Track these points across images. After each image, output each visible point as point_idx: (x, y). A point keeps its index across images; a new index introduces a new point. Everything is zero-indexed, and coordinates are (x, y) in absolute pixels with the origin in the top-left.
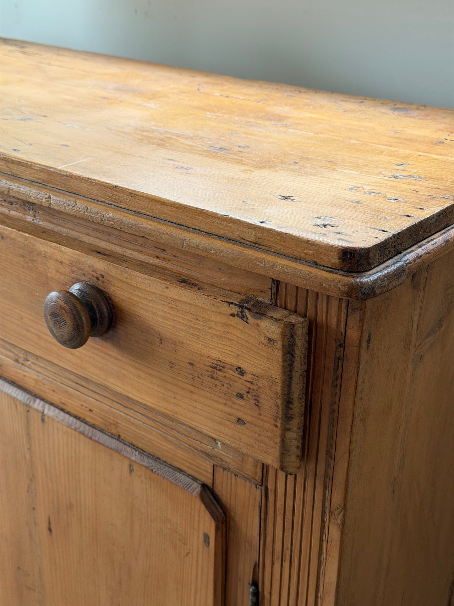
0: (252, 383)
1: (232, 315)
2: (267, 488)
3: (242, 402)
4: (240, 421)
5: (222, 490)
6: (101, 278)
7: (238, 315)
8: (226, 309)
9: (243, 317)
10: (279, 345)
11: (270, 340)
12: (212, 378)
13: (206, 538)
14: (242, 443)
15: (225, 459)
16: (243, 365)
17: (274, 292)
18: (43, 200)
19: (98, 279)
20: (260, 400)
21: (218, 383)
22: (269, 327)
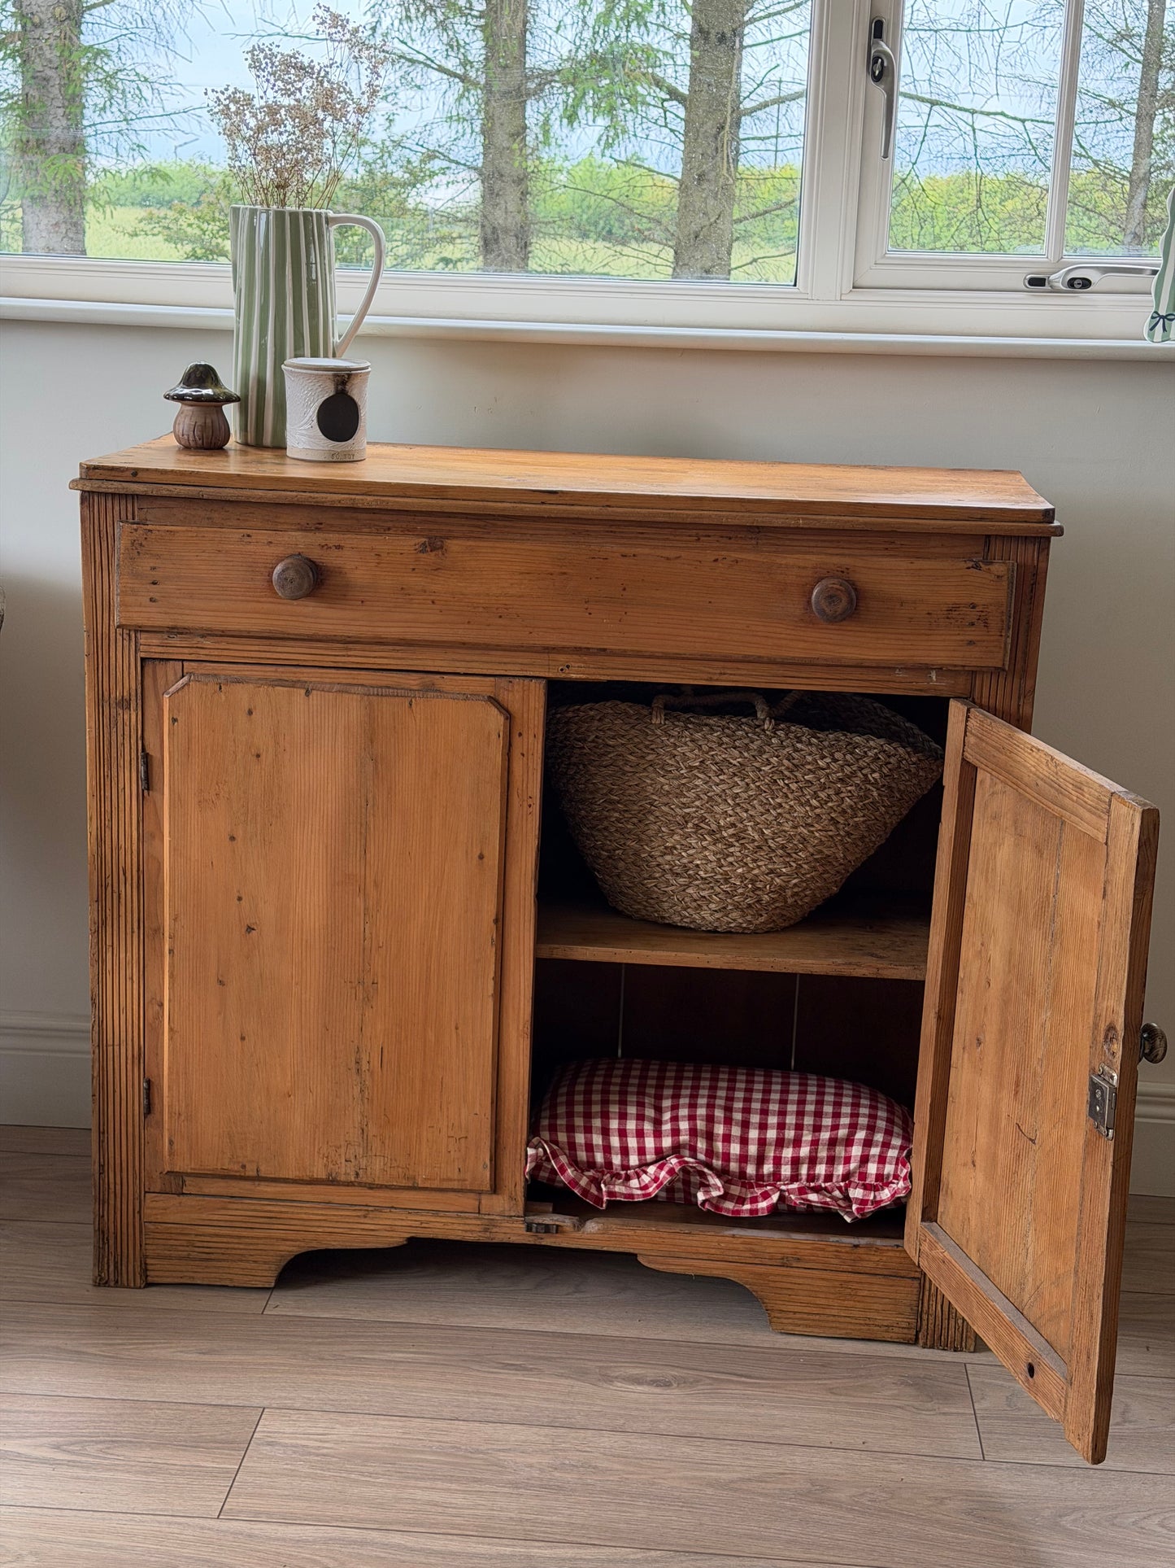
0: (982, 612)
1: (968, 568)
2: (974, 699)
3: (973, 628)
4: (971, 643)
6: (845, 571)
7: (973, 567)
8: (963, 565)
9: (977, 567)
10: (1005, 579)
11: (998, 577)
12: (948, 618)
14: (973, 658)
15: (941, 688)
16: (976, 600)
17: (986, 550)
18: (793, 523)
19: (843, 572)
20: (989, 622)
21: (953, 621)
22: (998, 568)
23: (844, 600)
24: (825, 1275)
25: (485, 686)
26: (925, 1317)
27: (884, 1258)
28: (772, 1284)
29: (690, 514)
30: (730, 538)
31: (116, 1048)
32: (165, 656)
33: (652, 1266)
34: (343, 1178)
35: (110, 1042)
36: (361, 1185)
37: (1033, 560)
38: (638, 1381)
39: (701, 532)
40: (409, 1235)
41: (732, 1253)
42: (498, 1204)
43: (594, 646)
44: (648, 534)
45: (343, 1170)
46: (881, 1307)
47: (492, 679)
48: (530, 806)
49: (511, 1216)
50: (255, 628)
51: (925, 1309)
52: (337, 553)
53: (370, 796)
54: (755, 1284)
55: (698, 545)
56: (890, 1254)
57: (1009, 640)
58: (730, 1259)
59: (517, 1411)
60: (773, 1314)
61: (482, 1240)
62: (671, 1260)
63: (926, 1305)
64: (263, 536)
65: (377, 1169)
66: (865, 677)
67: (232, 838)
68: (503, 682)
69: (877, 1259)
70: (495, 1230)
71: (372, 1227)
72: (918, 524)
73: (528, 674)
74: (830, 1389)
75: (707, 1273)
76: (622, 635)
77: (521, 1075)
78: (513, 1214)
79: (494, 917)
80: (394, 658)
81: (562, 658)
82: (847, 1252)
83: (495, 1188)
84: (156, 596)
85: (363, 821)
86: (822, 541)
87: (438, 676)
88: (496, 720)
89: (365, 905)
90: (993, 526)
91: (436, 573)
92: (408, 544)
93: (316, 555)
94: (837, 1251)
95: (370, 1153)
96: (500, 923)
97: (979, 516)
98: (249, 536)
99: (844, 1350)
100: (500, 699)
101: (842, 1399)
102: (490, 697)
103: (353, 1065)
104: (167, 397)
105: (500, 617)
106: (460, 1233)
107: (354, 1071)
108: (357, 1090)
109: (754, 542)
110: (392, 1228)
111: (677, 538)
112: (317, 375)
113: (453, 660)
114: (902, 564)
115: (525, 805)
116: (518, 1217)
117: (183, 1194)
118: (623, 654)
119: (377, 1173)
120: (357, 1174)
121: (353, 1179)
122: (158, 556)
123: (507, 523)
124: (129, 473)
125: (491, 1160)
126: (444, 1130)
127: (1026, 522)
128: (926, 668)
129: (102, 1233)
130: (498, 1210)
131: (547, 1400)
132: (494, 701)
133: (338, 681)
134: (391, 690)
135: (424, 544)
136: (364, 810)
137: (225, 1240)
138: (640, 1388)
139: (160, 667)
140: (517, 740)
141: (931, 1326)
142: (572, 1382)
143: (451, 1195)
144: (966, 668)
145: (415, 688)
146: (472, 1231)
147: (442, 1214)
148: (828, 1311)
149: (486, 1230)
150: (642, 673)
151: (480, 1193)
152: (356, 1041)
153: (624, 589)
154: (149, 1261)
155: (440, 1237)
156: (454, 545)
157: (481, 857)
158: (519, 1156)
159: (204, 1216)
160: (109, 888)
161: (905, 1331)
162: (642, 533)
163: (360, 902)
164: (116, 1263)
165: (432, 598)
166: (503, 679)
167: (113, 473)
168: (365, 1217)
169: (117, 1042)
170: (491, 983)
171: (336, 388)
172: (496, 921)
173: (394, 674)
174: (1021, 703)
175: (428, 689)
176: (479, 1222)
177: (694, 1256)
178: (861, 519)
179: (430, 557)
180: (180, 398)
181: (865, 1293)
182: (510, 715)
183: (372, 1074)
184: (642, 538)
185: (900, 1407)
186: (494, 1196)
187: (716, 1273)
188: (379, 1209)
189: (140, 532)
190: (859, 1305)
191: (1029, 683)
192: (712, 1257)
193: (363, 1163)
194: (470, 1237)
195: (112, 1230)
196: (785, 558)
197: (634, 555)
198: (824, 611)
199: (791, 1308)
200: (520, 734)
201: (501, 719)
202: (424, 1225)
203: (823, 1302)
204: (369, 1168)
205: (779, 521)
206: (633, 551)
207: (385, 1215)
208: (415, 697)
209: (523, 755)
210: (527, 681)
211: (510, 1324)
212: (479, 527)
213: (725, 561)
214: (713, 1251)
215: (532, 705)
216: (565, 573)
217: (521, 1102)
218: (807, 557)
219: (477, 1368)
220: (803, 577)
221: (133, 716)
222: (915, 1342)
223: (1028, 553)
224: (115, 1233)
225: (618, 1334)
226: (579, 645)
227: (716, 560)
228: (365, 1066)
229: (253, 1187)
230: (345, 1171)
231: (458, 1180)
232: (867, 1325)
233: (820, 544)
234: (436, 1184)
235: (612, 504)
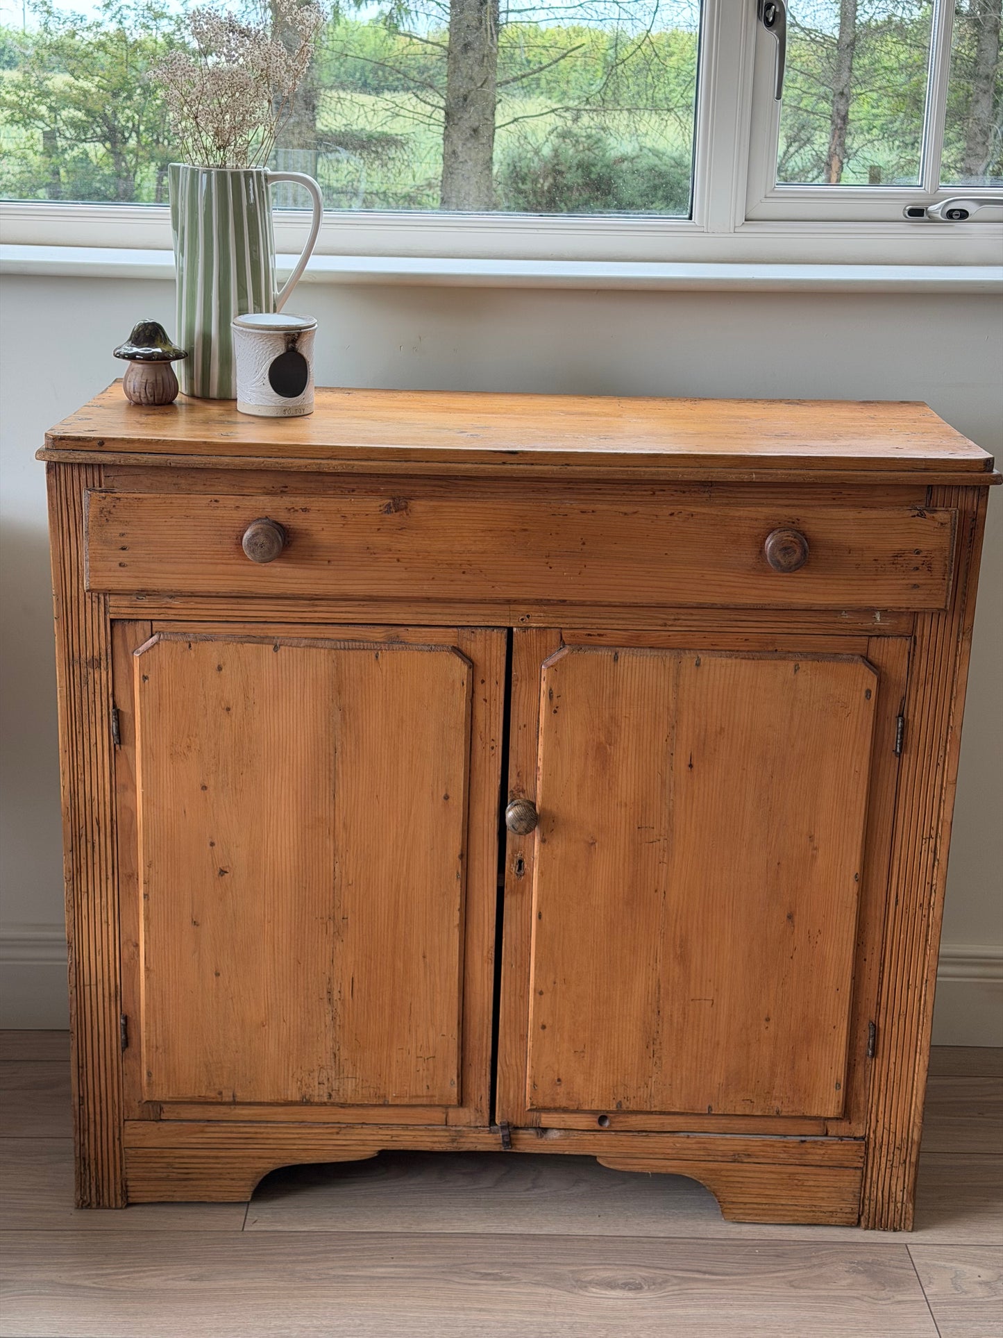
0: (926, 557)
1: (914, 516)
2: (915, 637)
3: (917, 573)
4: (916, 586)
5: (874, 655)
6: (796, 522)
7: (918, 515)
8: (908, 513)
9: (922, 515)
10: (948, 526)
11: (942, 524)
12: (893, 564)
13: (868, 692)
14: (916, 600)
15: (883, 628)
16: (921, 547)
17: (928, 498)
18: (746, 478)
19: (793, 523)
20: (932, 566)
21: (898, 566)
22: (942, 516)
23: (799, 551)
24: (773, 1168)
25: (449, 637)
26: (867, 1202)
27: (829, 1152)
28: (724, 1179)
29: (647, 472)
30: (684, 492)
31: (93, 988)
32: (134, 617)
33: (611, 1167)
34: (316, 1099)
35: (87, 982)
36: (333, 1104)
37: (973, 505)
38: (611, 1285)
39: (658, 487)
40: (380, 1149)
41: (686, 1152)
42: (466, 1116)
43: (554, 598)
44: (605, 489)
45: (316, 1093)
46: (825, 1195)
47: (455, 630)
48: (493, 748)
49: (477, 1127)
50: (223, 589)
51: (867, 1195)
52: (303, 515)
53: (338, 744)
54: (708, 1179)
55: (655, 498)
56: (836, 1147)
57: (951, 583)
58: (685, 1157)
59: (504, 1327)
60: (725, 1206)
61: (449, 1149)
62: (629, 1161)
63: (868, 1191)
64: (231, 501)
65: (348, 1089)
66: (814, 619)
67: (204, 788)
68: (466, 633)
69: (822, 1152)
70: (463, 1140)
71: (345, 1143)
72: (866, 476)
73: (490, 624)
74: (791, 1282)
75: (663, 1171)
76: (581, 587)
77: (486, 995)
78: (479, 1125)
79: (459, 852)
80: (359, 613)
81: (523, 608)
82: (794, 1147)
83: (462, 1102)
84: (125, 561)
85: (332, 768)
86: (772, 493)
87: (402, 629)
88: (459, 669)
89: (335, 846)
90: (938, 476)
91: (399, 532)
92: (374, 504)
93: (283, 517)
94: (785, 1147)
95: (342, 1076)
96: (465, 860)
97: (923, 467)
98: (216, 501)
99: (794, 1237)
100: (463, 649)
101: (802, 1292)
102: (454, 647)
103: (325, 995)
104: (119, 356)
105: (464, 573)
106: (429, 1144)
107: (326, 1000)
108: (329, 1018)
109: (707, 495)
110: (364, 1143)
111: (634, 493)
112: (268, 334)
113: (417, 613)
114: (851, 514)
115: (488, 748)
116: (484, 1127)
117: (161, 1120)
118: (582, 604)
119: (349, 1094)
120: (330, 1096)
121: (326, 1100)
122: (127, 523)
123: (469, 483)
124: (95, 443)
125: (458, 1077)
126: (413, 1051)
127: (968, 471)
128: (870, 611)
129: (83, 1161)
130: (465, 1121)
131: (530, 1313)
132: (457, 650)
133: (305, 635)
134: (357, 644)
135: (389, 505)
136: (332, 758)
137: (203, 1161)
138: (613, 1293)
139: (129, 629)
140: (479, 688)
141: (872, 1210)
142: (550, 1290)
143: (420, 1110)
144: (910, 610)
145: (379, 640)
146: (439, 1142)
147: (411, 1128)
148: (777, 1201)
149: (453, 1141)
150: (599, 621)
151: (447, 1107)
152: (327, 973)
153: (584, 544)
154: (129, 1183)
155: (410, 1149)
156: (419, 506)
157: (446, 798)
158: (484, 1071)
159: (181, 1140)
160: (83, 839)
161: (849, 1216)
162: (600, 489)
163: (329, 844)
164: (97, 1187)
165: (396, 556)
166: (466, 629)
167: (80, 443)
168: (338, 1133)
169: (93, 982)
170: (457, 914)
171: (287, 347)
172: (461, 856)
173: (360, 628)
174: (960, 640)
175: (392, 641)
176: (447, 1134)
177: (651, 1156)
178: (812, 473)
179: (394, 518)
180: (132, 357)
181: (811, 1183)
182: (473, 663)
183: (343, 1004)
184: (600, 494)
185: (857, 1298)
186: (461, 1109)
187: (671, 1170)
188: (350, 1126)
189: (108, 499)
190: (805, 1194)
191: (968, 622)
192: (667, 1157)
193: (336, 1085)
194: (438, 1147)
195: (92, 1156)
196: (738, 510)
197: (593, 512)
198: (779, 562)
199: (741, 1200)
200: (483, 682)
201: (465, 668)
202: (394, 1139)
203: (772, 1192)
204: (341, 1089)
205: (733, 477)
206: (592, 507)
207: (357, 1131)
208: (381, 650)
209: (486, 700)
210: (489, 631)
211: (479, 1228)
212: (441, 487)
213: (680, 515)
214: (669, 1151)
215: (494, 653)
216: (525, 530)
217: (486, 1021)
218: (760, 509)
219: (457, 1279)
220: (756, 528)
221: (104, 675)
222: (858, 1225)
223: (969, 501)
224: (96, 1159)
225: (581, 1232)
226: (539, 597)
227: (672, 514)
228: (336, 996)
229: (228, 1111)
230: (319, 1094)
231: (427, 1096)
232: (813, 1211)
233: (770, 496)
234: (406, 1101)
235: (572, 463)
